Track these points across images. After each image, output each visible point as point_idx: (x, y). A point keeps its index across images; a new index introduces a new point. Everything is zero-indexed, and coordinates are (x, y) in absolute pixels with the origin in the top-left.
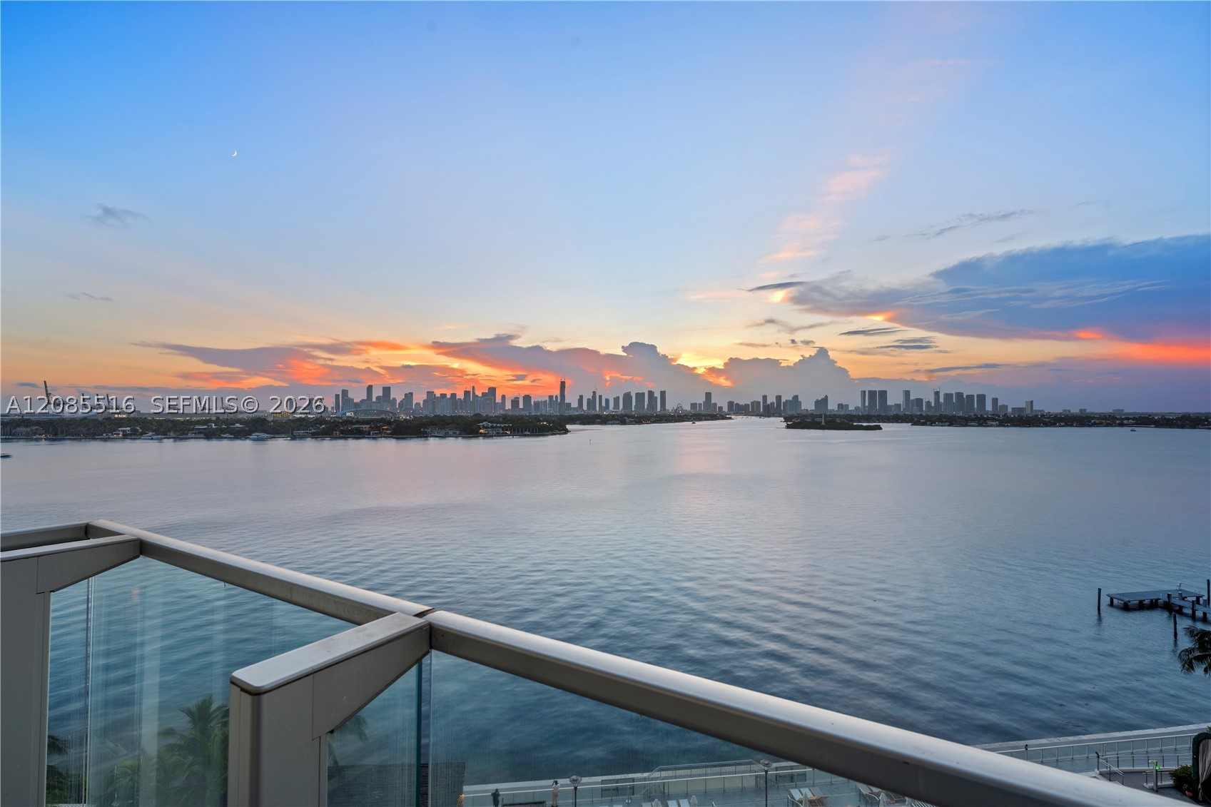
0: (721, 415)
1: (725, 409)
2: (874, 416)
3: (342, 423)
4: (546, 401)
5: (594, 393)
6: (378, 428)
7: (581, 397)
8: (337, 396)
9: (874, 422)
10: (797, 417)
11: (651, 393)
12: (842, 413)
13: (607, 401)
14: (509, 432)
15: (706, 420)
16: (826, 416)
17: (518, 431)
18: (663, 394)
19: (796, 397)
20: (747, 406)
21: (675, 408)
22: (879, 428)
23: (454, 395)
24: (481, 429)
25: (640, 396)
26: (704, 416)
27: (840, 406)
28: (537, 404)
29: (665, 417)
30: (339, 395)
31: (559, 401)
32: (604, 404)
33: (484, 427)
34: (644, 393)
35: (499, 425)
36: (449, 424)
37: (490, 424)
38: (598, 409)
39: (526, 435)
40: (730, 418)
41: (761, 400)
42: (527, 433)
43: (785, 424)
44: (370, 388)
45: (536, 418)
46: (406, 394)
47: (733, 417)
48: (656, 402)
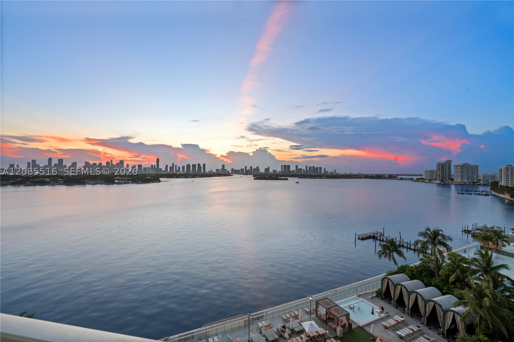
0: (228, 174)
1: (230, 172)
2: (286, 175)
3: (32, 177)
4: (150, 167)
5: (173, 164)
6: (55, 180)
7: (167, 166)
8: (29, 164)
9: (286, 177)
10: (258, 175)
11: (199, 165)
12: (275, 173)
13: (179, 168)
14: (130, 182)
15: (222, 176)
16: (269, 175)
17: (135, 181)
18: (204, 165)
19: (258, 167)
20: (239, 170)
21: (209, 171)
22: (287, 179)
23: (100, 164)
24: (115, 180)
25: (194, 166)
26: (222, 175)
27: (274, 171)
28: (145, 169)
29: (205, 175)
30: (30, 163)
31: (156, 167)
32: (177, 169)
33: (117, 179)
34: (196, 165)
35: (125, 178)
36: (98, 178)
37: (121, 178)
38: (175, 171)
39: (139, 183)
40: (232, 175)
41: (244, 168)
42: (140, 182)
43: (254, 178)
44: (50, 160)
45: (144, 175)
46: (72, 163)
47: (233, 175)
48: (201, 168)
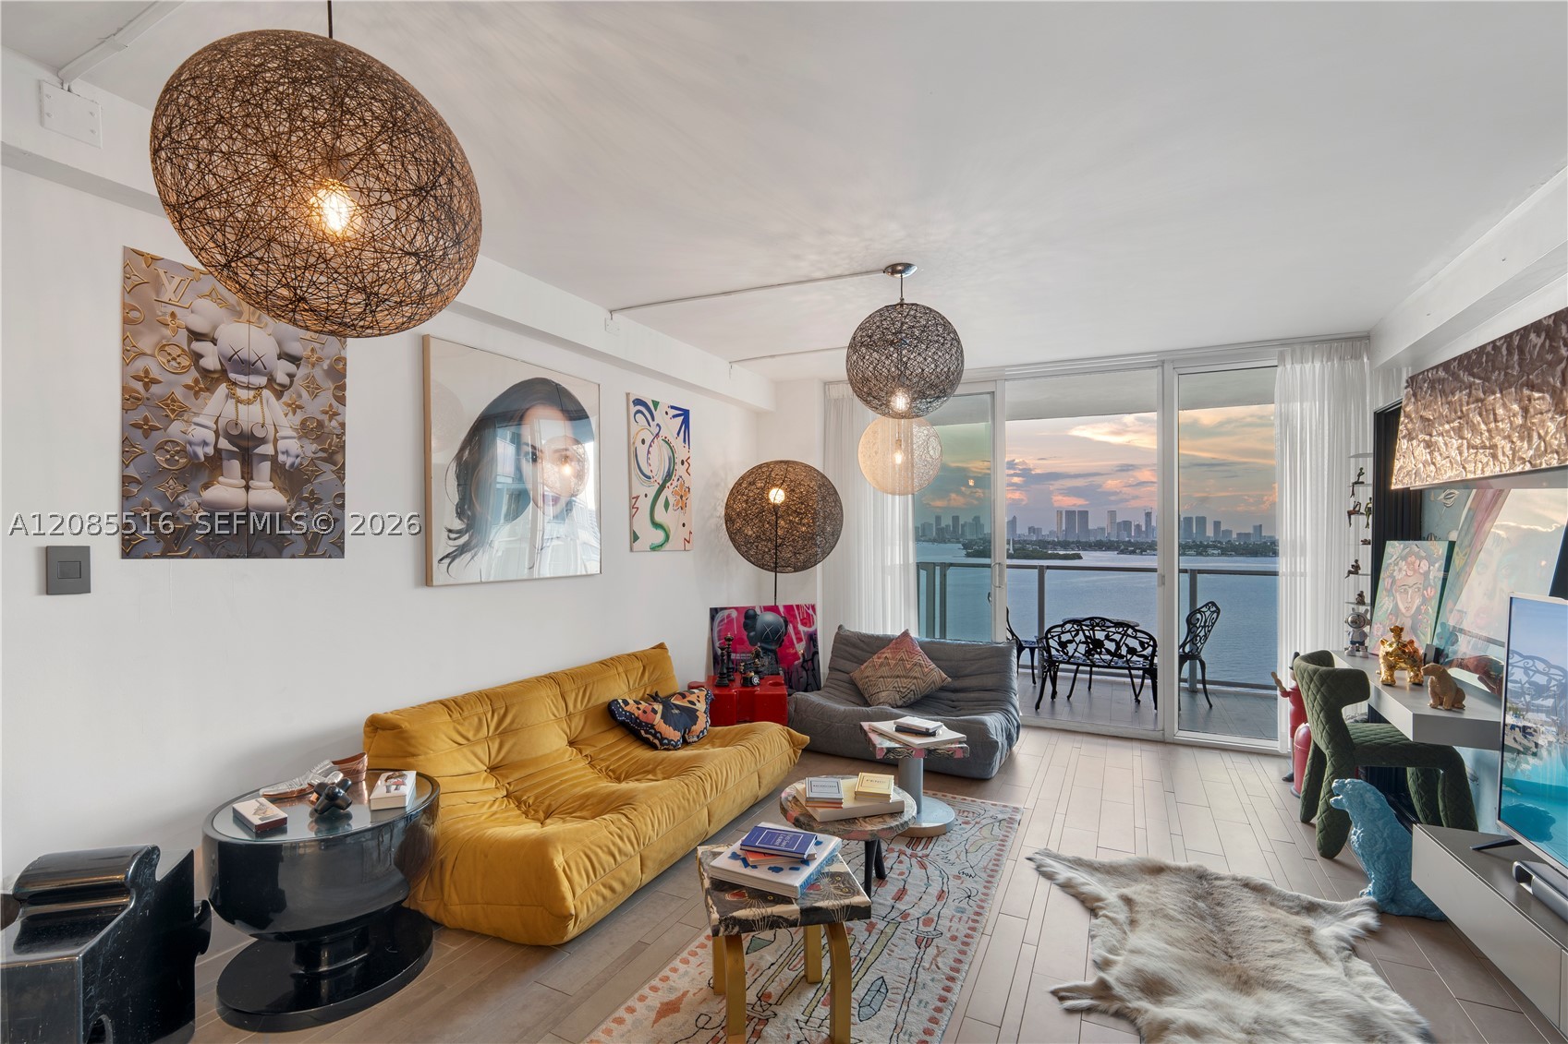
2: (1073, 543)
9: (1073, 550)
10: (978, 543)
12: (1034, 538)
16: (1013, 542)
19: (977, 518)
22: (1079, 558)
27: (1032, 530)
41: (933, 521)
43: (964, 552)
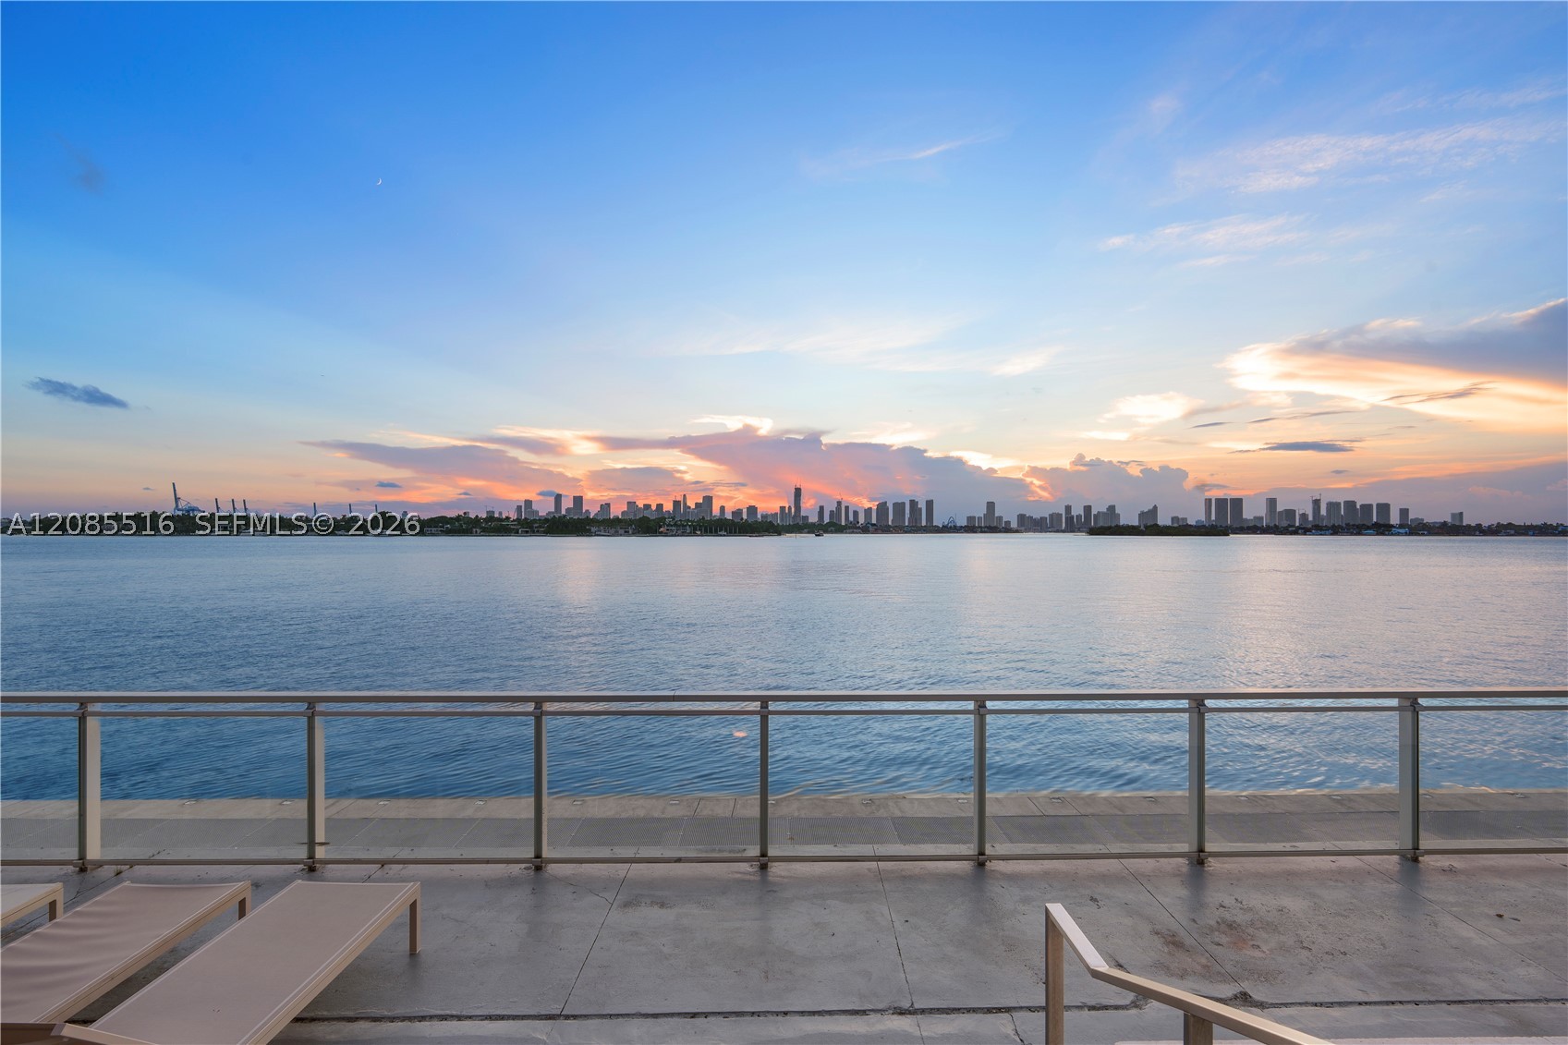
0: (1007, 528)
4: (777, 514)
5: (839, 503)
7: (822, 508)
8: (520, 508)
11: (913, 503)
13: (856, 513)
18: (930, 504)
19: (1112, 508)
20: (1043, 519)
21: (947, 519)
23: (660, 506)
25: (899, 506)
26: (986, 529)
27: (1174, 519)
28: (765, 517)
31: (793, 512)
32: (851, 518)
34: (904, 503)
38: (843, 523)
40: (1020, 533)
44: (558, 498)
46: (602, 505)
47: (1024, 533)
48: (921, 515)
